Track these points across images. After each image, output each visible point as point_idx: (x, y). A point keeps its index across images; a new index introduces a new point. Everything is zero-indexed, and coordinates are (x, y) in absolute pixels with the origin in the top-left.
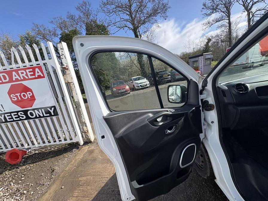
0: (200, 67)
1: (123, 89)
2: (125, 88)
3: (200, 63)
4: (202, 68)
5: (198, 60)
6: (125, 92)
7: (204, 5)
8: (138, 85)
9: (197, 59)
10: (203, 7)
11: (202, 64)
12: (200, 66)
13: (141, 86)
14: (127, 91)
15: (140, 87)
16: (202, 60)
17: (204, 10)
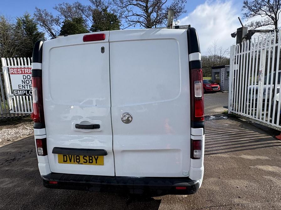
0: (221, 81)
3: (222, 75)
4: (223, 82)
5: (219, 72)
7: (246, 3)
9: (218, 70)
10: (244, 5)
11: (224, 78)
12: (222, 79)
16: (224, 72)
17: (245, 9)
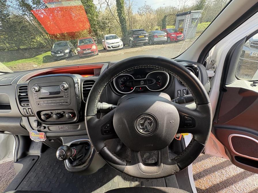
0: (185, 29)
1: (88, 49)
2: (91, 49)
3: (186, 23)
4: (187, 30)
5: (184, 20)
6: (90, 53)
8: (109, 46)
9: (183, 17)
11: (188, 26)
12: (185, 27)
13: (112, 46)
14: (93, 52)
15: (112, 49)
16: (189, 20)
